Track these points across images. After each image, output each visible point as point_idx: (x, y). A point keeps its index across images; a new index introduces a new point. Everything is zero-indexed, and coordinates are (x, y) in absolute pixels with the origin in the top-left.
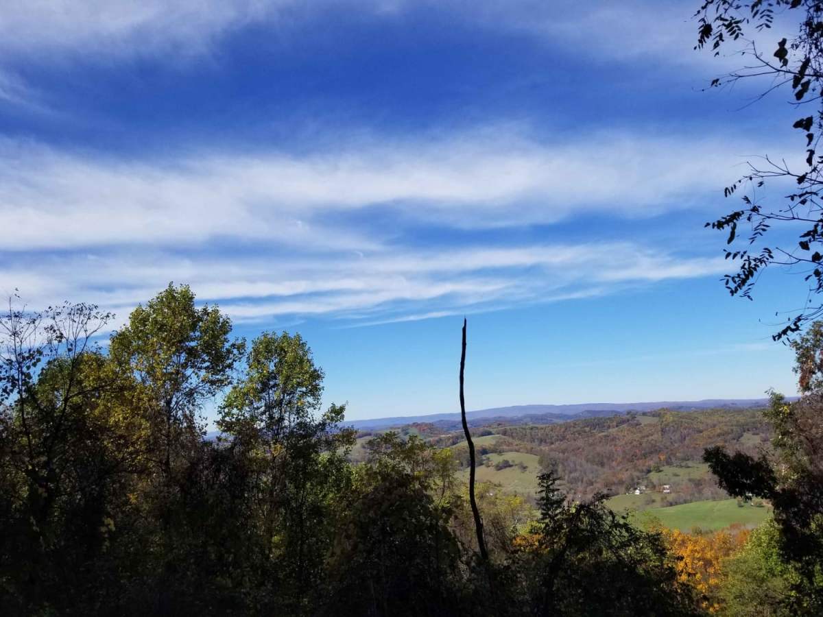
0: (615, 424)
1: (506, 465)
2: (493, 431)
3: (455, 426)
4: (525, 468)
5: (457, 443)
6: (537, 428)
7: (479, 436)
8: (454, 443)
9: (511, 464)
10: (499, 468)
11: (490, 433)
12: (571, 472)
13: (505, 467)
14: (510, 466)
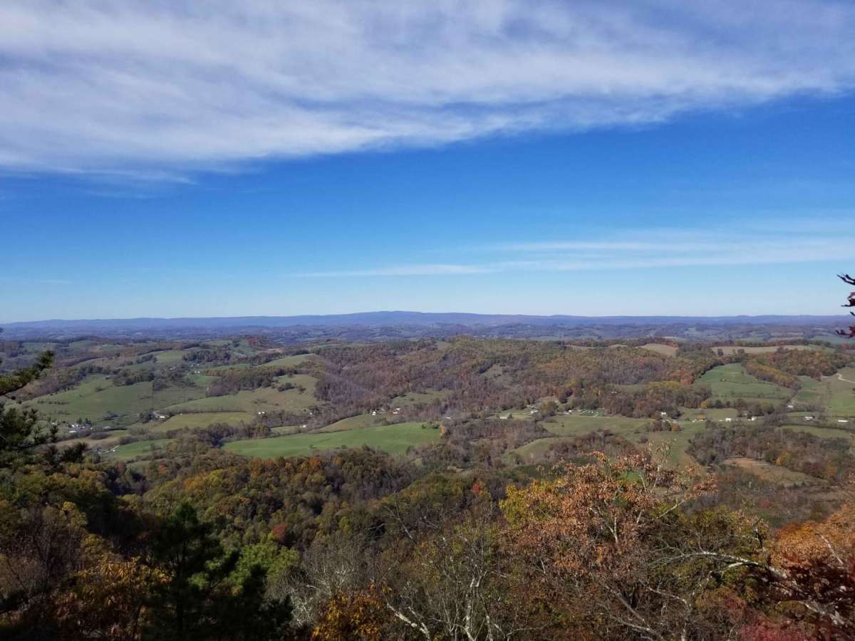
0: (417, 347)
1: (289, 387)
2: (309, 349)
3: (306, 333)
4: (302, 390)
5: (270, 361)
6: (350, 348)
7: (294, 355)
8: (267, 361)
9: (293, 385)
10: (281, 390)
11: (305, 352)
12: (338, 394)
13: (287, 389)
14: (292, 388)
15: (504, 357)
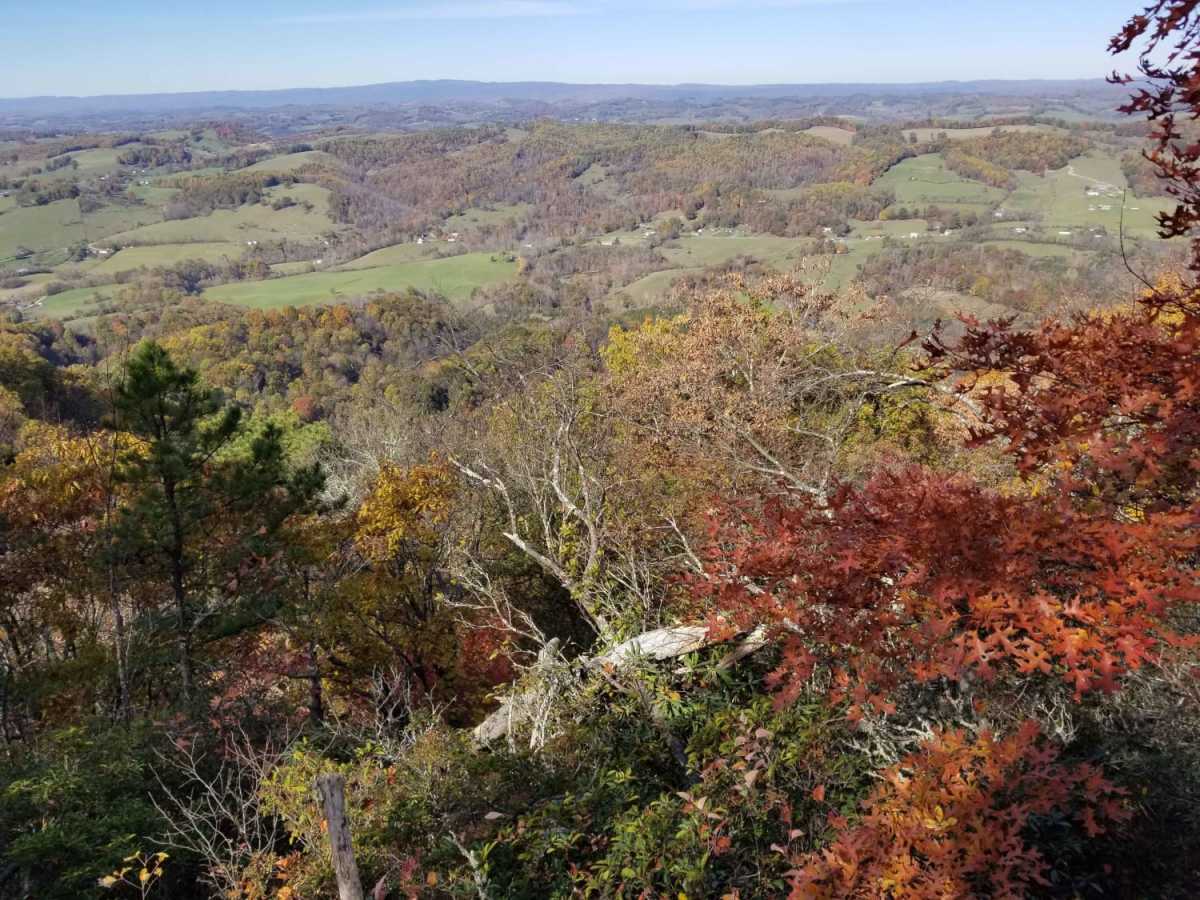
0: (477, 138)
1: (288, 203)
2: (312, 144)
3: (304, 118)
4: (309, 208)
5: (254, 163)
6: (374, 142)
7: (289, 153)
8: (250, 163)
9: (294, 201)
10: (277, 207)
11: (306, 149)
12: (364, 213)
13: (286, 206)
14: (293, 204)
15: (608, 151)
